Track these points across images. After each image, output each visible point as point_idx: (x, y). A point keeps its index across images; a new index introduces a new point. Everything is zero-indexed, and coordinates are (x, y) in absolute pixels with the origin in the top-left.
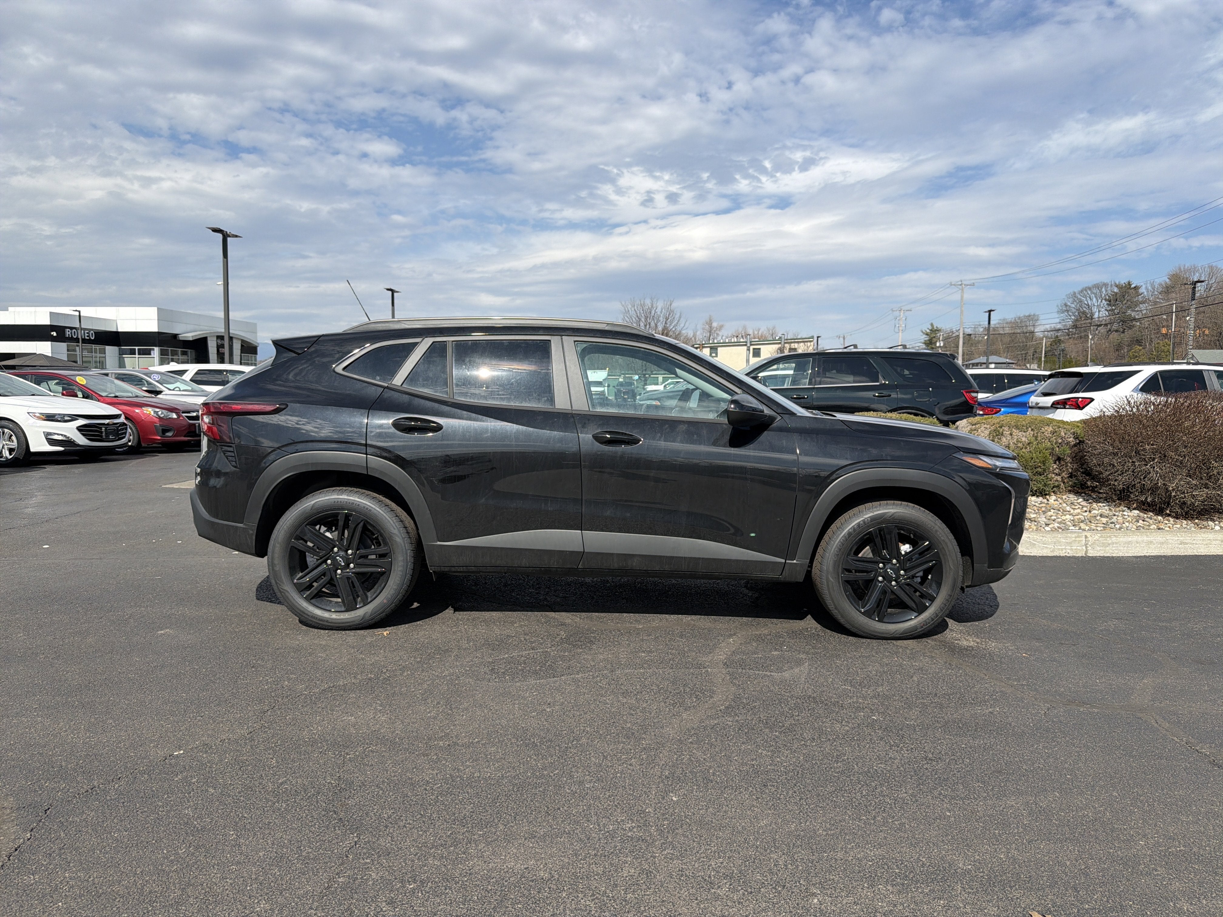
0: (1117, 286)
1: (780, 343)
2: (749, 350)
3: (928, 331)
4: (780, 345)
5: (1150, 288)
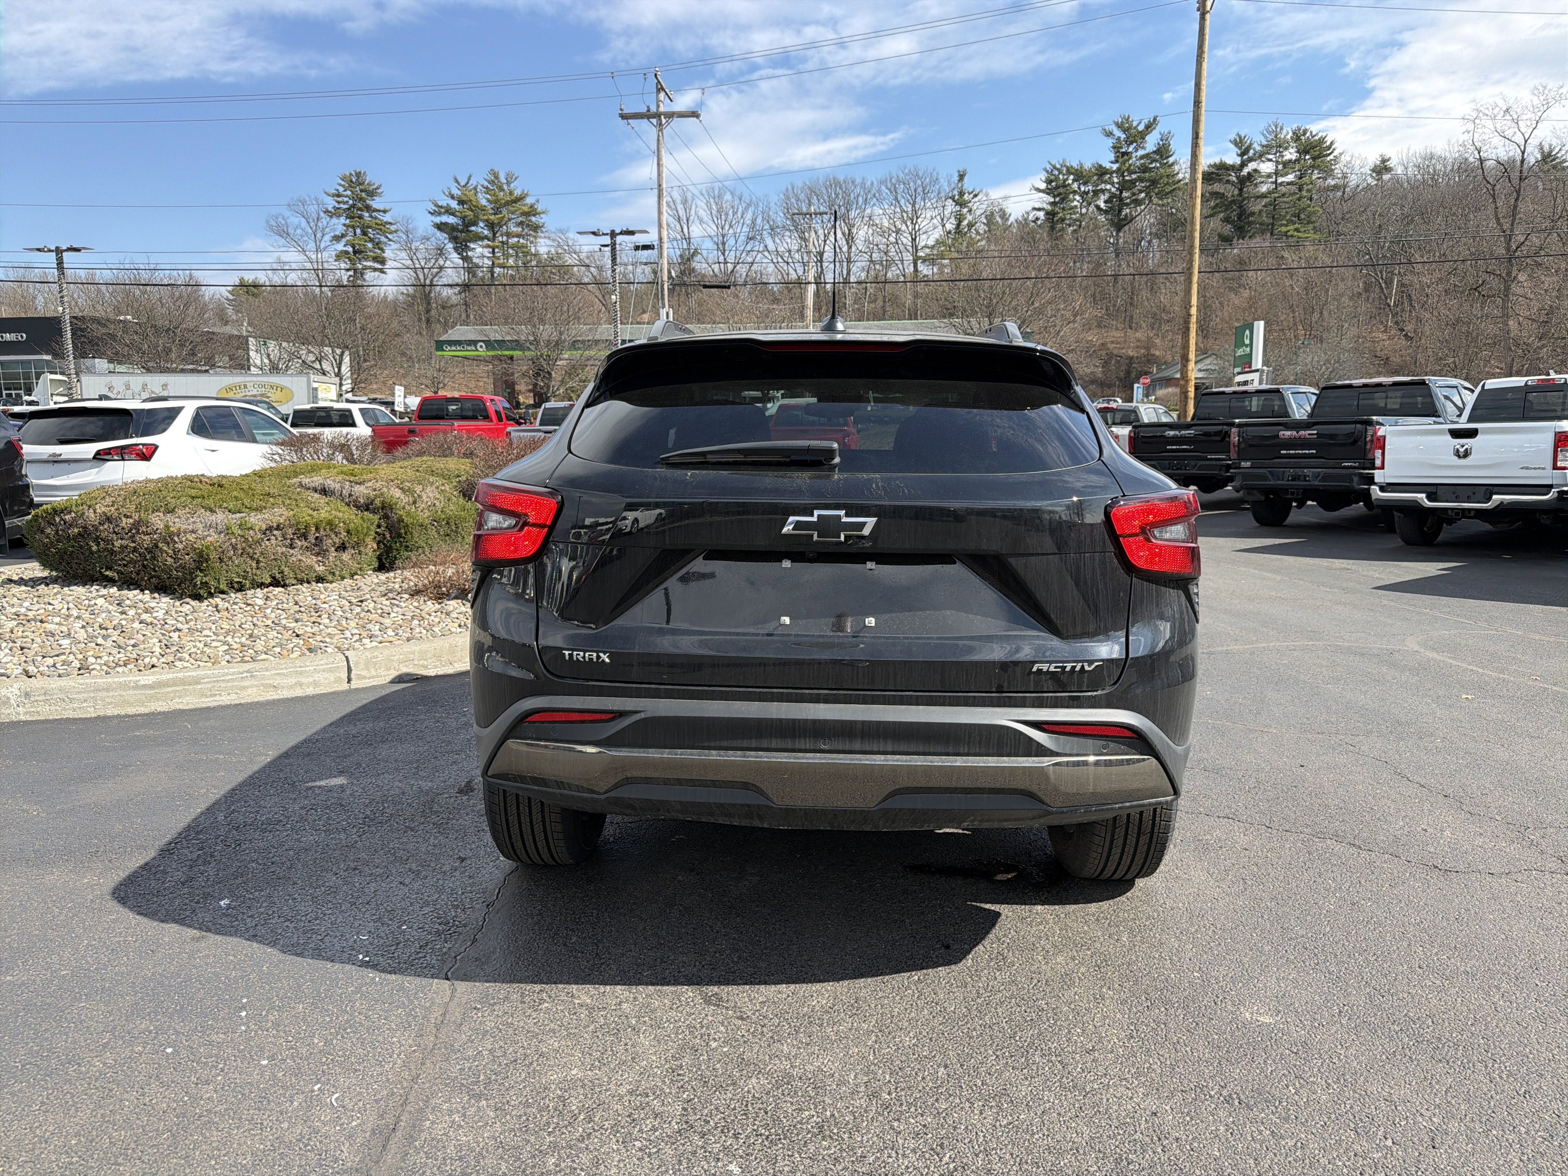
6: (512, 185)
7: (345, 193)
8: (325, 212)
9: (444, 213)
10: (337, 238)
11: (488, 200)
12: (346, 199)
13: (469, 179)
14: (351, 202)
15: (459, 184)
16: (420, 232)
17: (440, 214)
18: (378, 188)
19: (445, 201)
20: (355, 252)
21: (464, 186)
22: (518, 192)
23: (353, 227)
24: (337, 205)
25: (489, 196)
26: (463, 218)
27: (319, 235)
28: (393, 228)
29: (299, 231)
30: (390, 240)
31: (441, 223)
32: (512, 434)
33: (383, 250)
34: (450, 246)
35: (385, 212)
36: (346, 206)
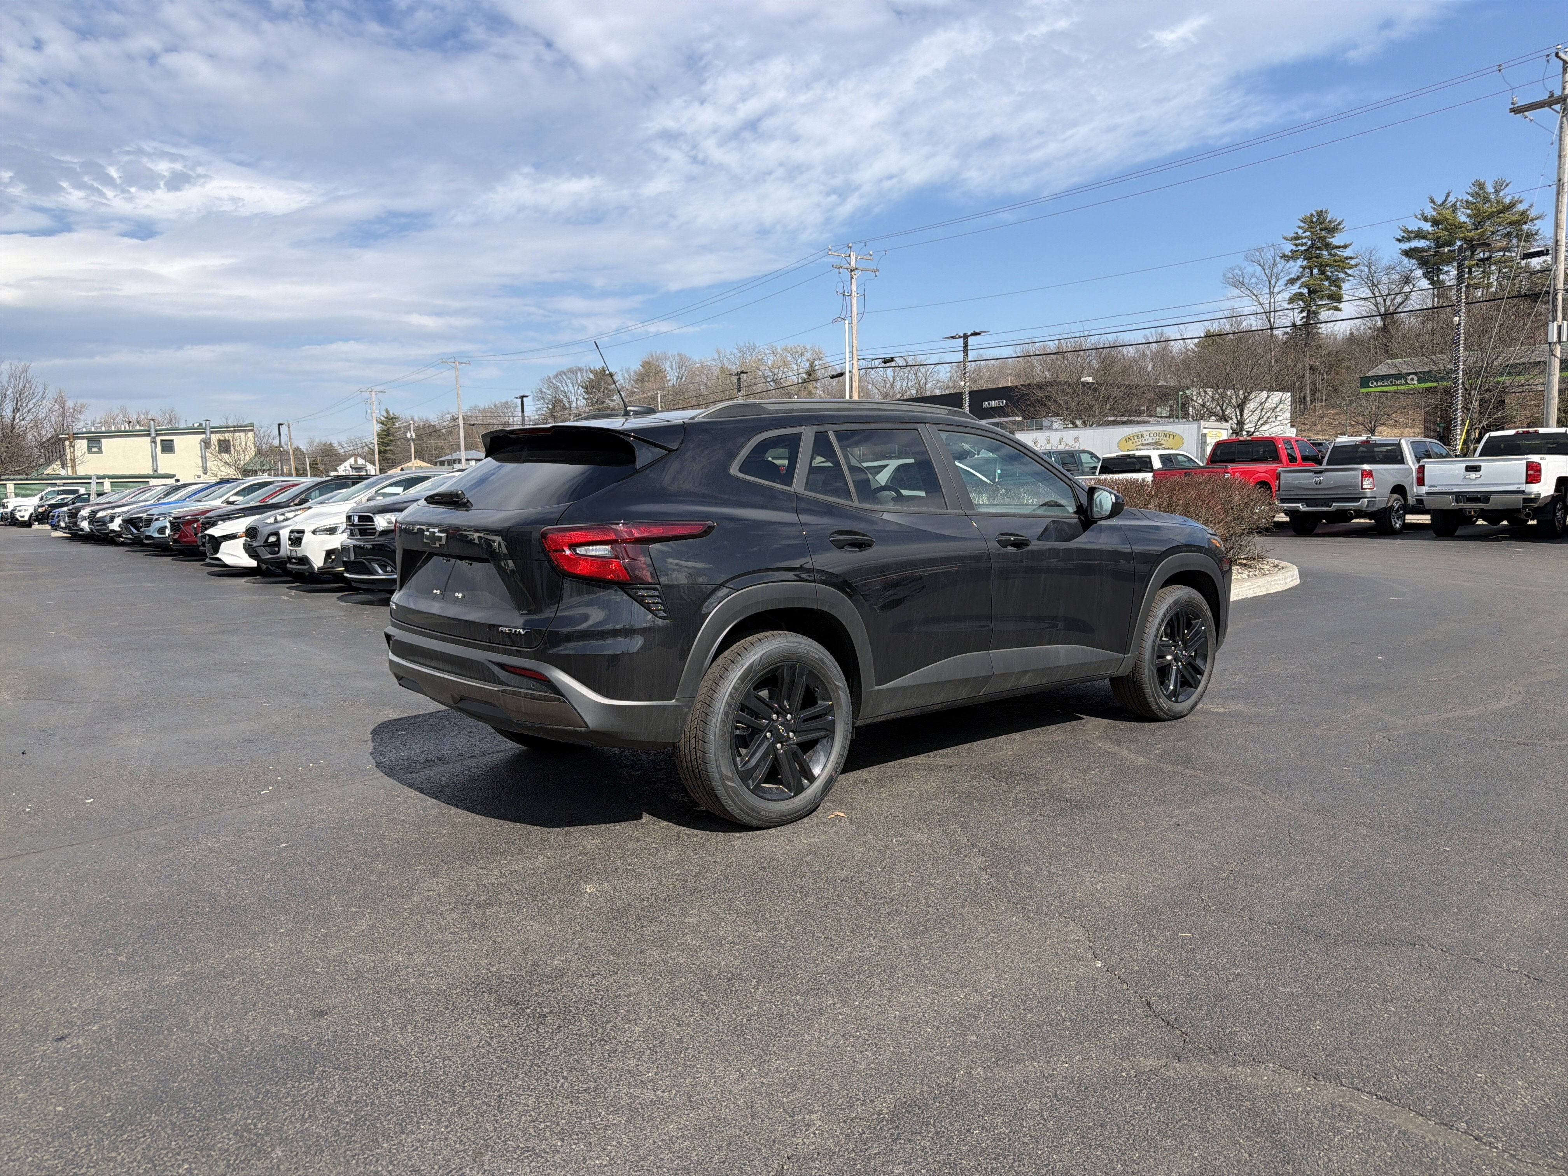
0: (592, 372)
1: (204, 433)
2: (155, 442)
3: (383, 418)
4: (203, 436)
5: (626, 375)
6: (1502, 194)
7: (1304, 235)
8: (1281, 257)
9: (1414, 238)
10: (1292, 282)
11: (1469, 216)
12: (1304, 241)
13: (1448, 195)
14: (1310, 243)
15: (1434, 203)
16: (1385, 262)
17: (1409, 240)
18: (1339, 224)
19: (1415, 224)
20: (1310, 292)
21: (1440, 206)
22: (1507, 201)
23: (1310, 268)
24: (1294, 248)
25: (1469, 211)
26: (1437, 239)
27: (1273, 282)
28: (1352, 262)
29: (1253, 280)
30: (1349, 275)
31: (1411, 249)
32: (1283, 476)
33: (1340, 288)
34: (1419, 273)
35: (1345, 247)
36: (1303, 248)
